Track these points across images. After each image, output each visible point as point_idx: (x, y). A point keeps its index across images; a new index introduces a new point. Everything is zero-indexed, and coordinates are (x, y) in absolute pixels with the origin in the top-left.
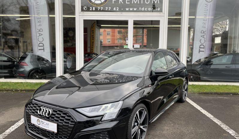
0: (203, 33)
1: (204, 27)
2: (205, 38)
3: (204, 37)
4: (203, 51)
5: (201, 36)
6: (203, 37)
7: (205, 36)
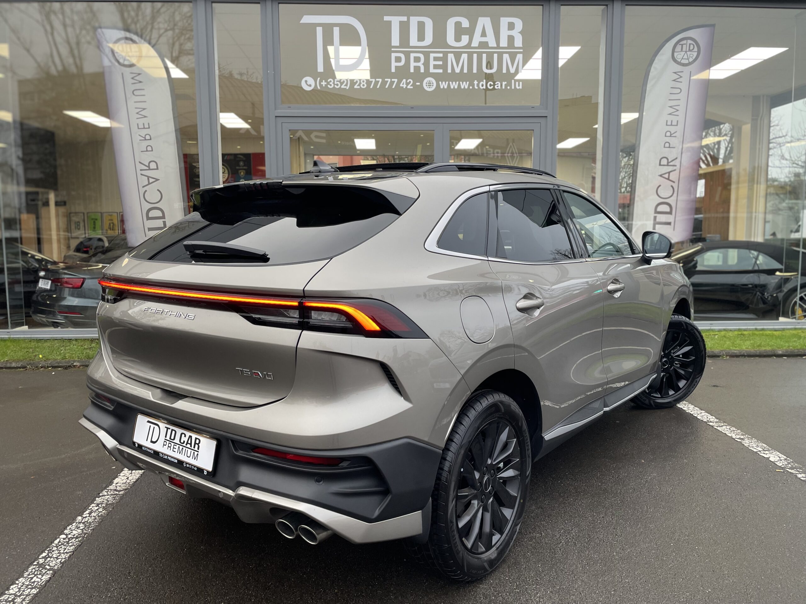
0: (668, 165)
1: (669, 147)
2: (674, 182)
3: (670, 178)
4: (669, 224)
5: (661, 176)
6: (668, 179)
7: (673, 176)
